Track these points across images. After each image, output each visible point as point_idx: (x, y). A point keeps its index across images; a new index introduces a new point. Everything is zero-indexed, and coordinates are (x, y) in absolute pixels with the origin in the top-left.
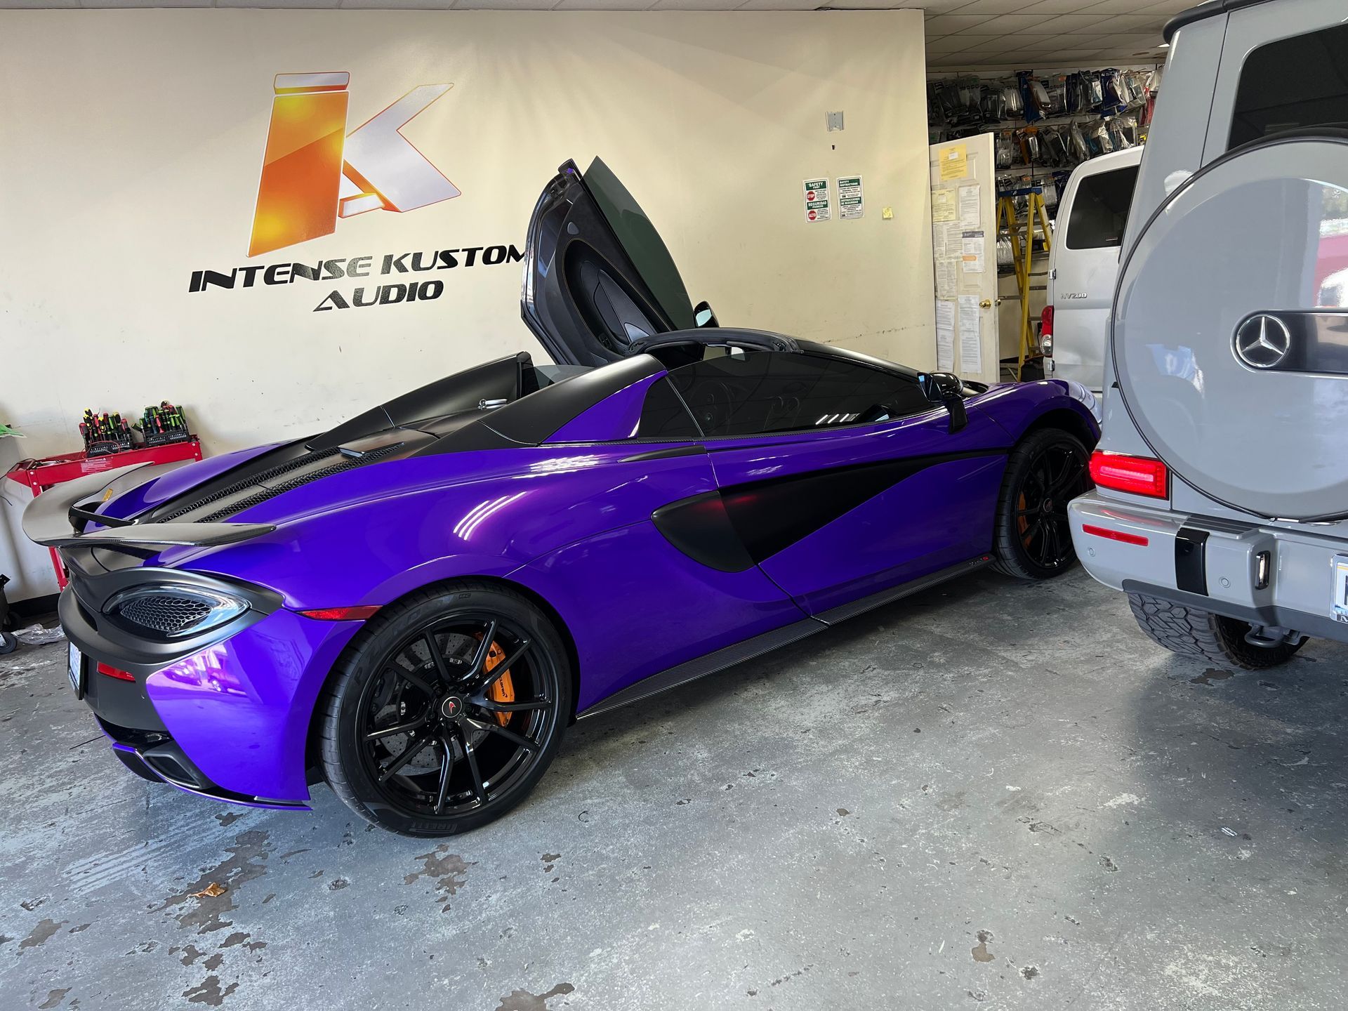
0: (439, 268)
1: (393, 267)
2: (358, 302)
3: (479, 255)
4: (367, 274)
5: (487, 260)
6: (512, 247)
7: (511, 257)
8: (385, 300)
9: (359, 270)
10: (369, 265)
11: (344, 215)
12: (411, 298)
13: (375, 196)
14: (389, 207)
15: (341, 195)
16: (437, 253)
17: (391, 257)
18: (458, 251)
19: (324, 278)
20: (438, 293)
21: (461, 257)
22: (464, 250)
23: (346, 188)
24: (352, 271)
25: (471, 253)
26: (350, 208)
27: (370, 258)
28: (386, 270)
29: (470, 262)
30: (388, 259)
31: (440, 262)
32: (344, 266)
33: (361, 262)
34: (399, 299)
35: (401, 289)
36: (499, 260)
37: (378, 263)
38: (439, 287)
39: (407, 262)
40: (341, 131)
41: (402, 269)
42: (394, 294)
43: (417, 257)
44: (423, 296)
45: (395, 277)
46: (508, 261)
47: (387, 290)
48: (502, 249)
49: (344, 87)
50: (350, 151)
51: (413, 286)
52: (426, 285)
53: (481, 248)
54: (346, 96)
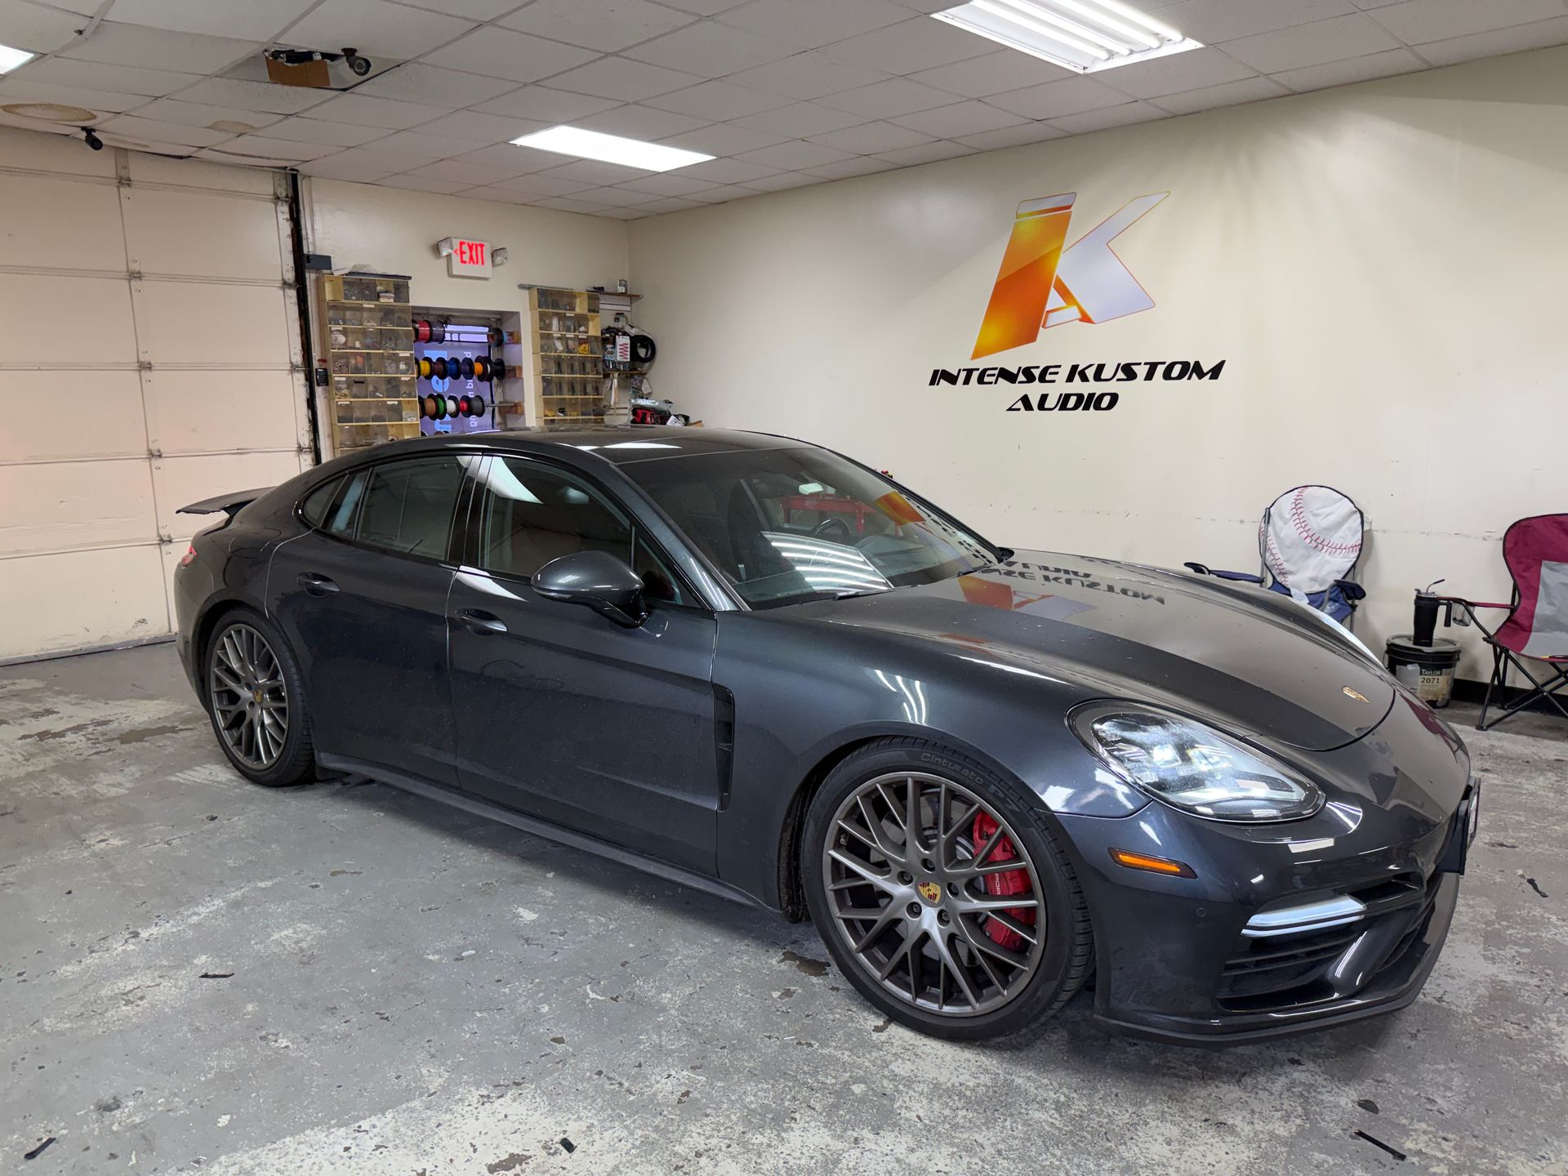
0: (1118, 380)
1: (1077, 377)
2: (1041, 406)
3: (1160, 369)
4: (1054, 381)
5: (1167, 375)
6: (1197, 364)
7: (1194, 375)
8: (1064, 407)
9: (1048, 377)
10: (1057, 373)
11: (1047, 325)
12: (1086, 408)
13: (1075, 308)
14: (1085, 318)
15: (1048, 308)
16: (1119, 365)
17: (1077, 366)
18: (1140, 364)
19: (1020, 382)
20: (1111, 405)
21: (1141, 371)
22: (1146, 364)
23: (1054, 300)
24: (1042, 379)
25: (1153, 367)
26: (1053, 319)
27: (1059, 366)
28: (1070, 379)
29: (1149, 376)
30: (1074, 368)
31: (1121, 375)
32: (1036, 372)
33: (1051, 370)
34: (1075, 408)
35: (1080, 397)
36: (1180, 377)
37: (1064, 372)
38: (1114, 398)
39: (1090, 373)
40: (1060, 248)
41: (1084, 378)
42: (1072, 402)
43: (1101, 368)
44: (1098, 407)
45: (1077, 386)
46: (1189, 378)
47: (1067, 397)
48: (1185, 365)
49: (1069, 207)
50: (1064, 267)
51: (1091, 396)
52: (1102, 396)
53: (1164, 363)
54: (1068, 218)
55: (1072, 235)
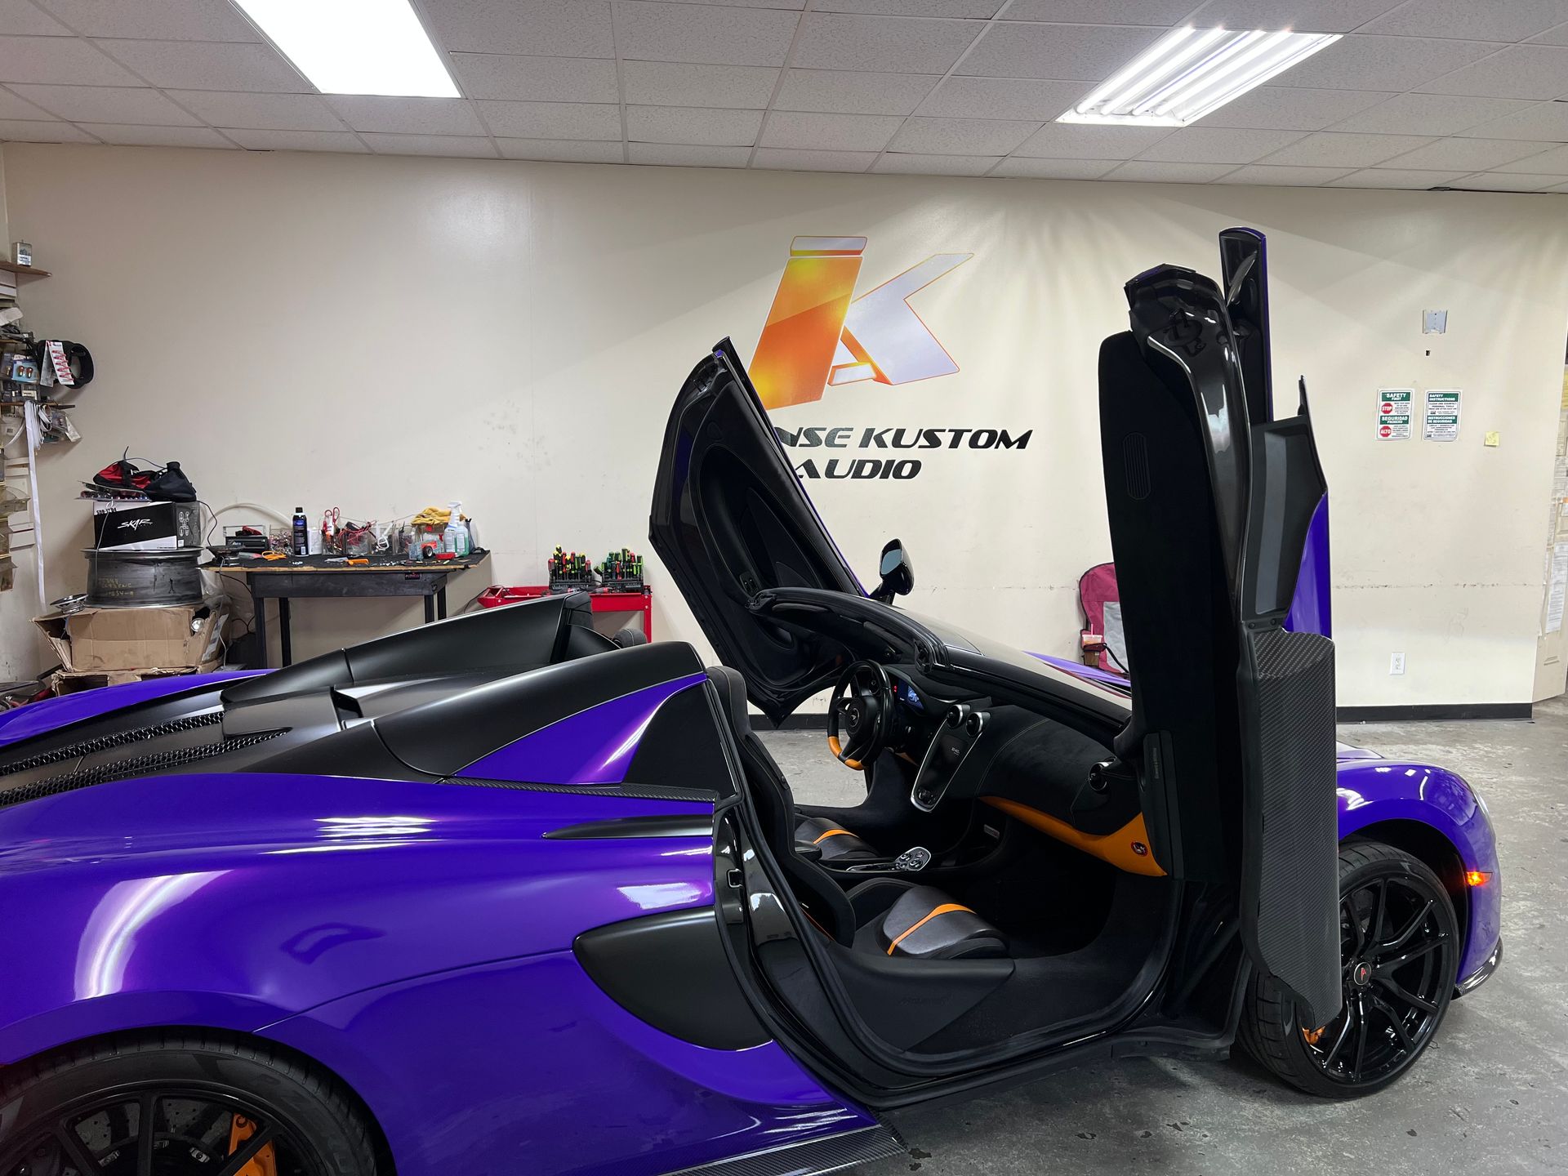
0: (920, 447)
1: (872, 441)
2: (830, 473)
3: (967, 437)
4: (845, 446)
5: (973, 443)
6: (1004, 433)
7: (1002, 444)
8: (857, 474)
9: (837, 441)
10: (848, 437)
11: (834, 382)
12: (885, 476)
13: (868, 366)
14: (881, 378)
15: (834, 364)
16: (921, 430)
17: (873, 430)
18: (944, 431)
19: (801, 445)
20: (912, 474)
21: (946, 438)
22: (950, 431)
23: (841, 354)
24: (830, 443)
25: (958, 435)
26: (841, 376)
27: (851, 429)
28: (864, 444)
29: (954, 444)
30: (869, 432)
31: (923, 441)
32: (822, 435)
33: (840, 433)
34: (872, 475)
35: (877, 464)
36: (988, 445)
37: (858, 436)
38: (916, 466)
39: (888, 438)
40: (846, 297)
41: (881, 444)
42: (868, 469)
43: (900, 433)
44: (898, 475)
45: (873, 452)
46: (997, 447)
47: (861, 464)
48: (992, 434)
49: (859, 252)
50: (853, 316)
51: (890, 463)
52: (902, 464)
53: (970, 431)
54: (858, 262)
55: (864, 283)
